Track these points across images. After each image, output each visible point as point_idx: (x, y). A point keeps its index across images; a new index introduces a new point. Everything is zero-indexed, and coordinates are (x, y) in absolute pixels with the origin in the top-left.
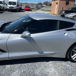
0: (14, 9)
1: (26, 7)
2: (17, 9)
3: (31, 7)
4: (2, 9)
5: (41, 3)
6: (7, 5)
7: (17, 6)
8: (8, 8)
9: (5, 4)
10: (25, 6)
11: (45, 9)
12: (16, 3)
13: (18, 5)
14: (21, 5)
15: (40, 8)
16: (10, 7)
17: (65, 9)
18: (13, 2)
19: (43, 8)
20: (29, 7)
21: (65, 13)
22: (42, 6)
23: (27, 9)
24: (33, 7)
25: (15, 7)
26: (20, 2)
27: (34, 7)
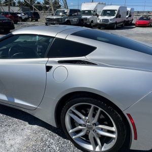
0: (109, 23)
2: (116, 23)
4: (88, 23)
6: (98, 16)
8: (98, 21)
20: (148, 19)
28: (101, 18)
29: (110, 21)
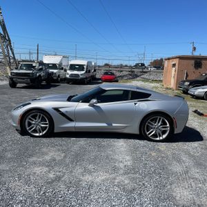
0: (79, 78)
1: (106, 74)
2: (86, 78)
3: (118, 74)
4: (55, 78)
5: (143, 65)
6: (65, 71)
7: (86, 72)
8: (68, 76)
9: (62, 69)
10: (103, 72)
11: (151, 77)
12: (85, 67)
13: (88, 71)
14: (95, 71)
15: (138, 76)
16: (72, 75)
17: (193, 77)
18: (77, 65)
19: (145, 76)
20: (112, 74)
21: (189, 85)
22: (144, 70)
23: (108, 78)
24: (121, 74)
25: (81, 75)
26: (93, 64)
27: (125, 73)
28: (70, 72)
29: (81, 76)
